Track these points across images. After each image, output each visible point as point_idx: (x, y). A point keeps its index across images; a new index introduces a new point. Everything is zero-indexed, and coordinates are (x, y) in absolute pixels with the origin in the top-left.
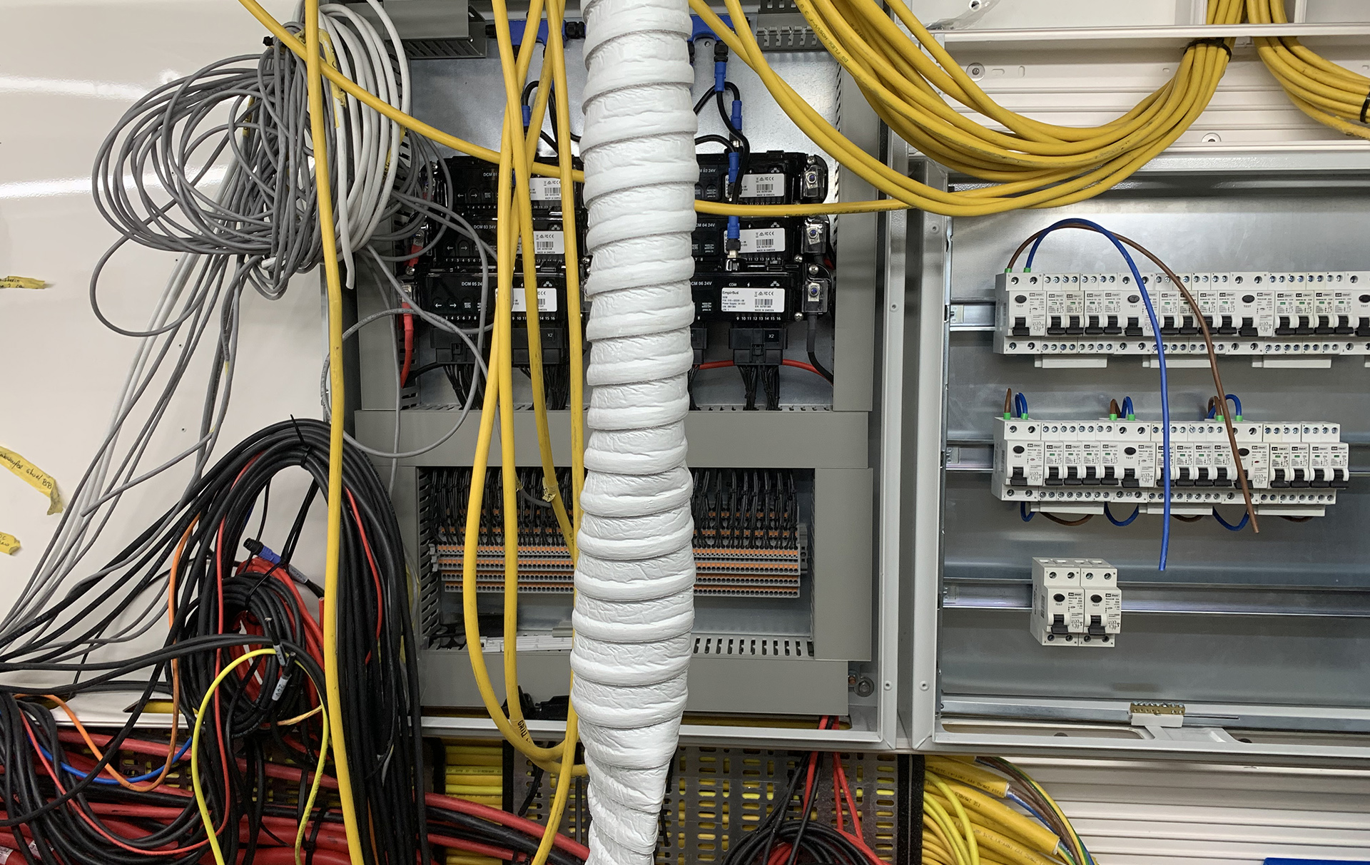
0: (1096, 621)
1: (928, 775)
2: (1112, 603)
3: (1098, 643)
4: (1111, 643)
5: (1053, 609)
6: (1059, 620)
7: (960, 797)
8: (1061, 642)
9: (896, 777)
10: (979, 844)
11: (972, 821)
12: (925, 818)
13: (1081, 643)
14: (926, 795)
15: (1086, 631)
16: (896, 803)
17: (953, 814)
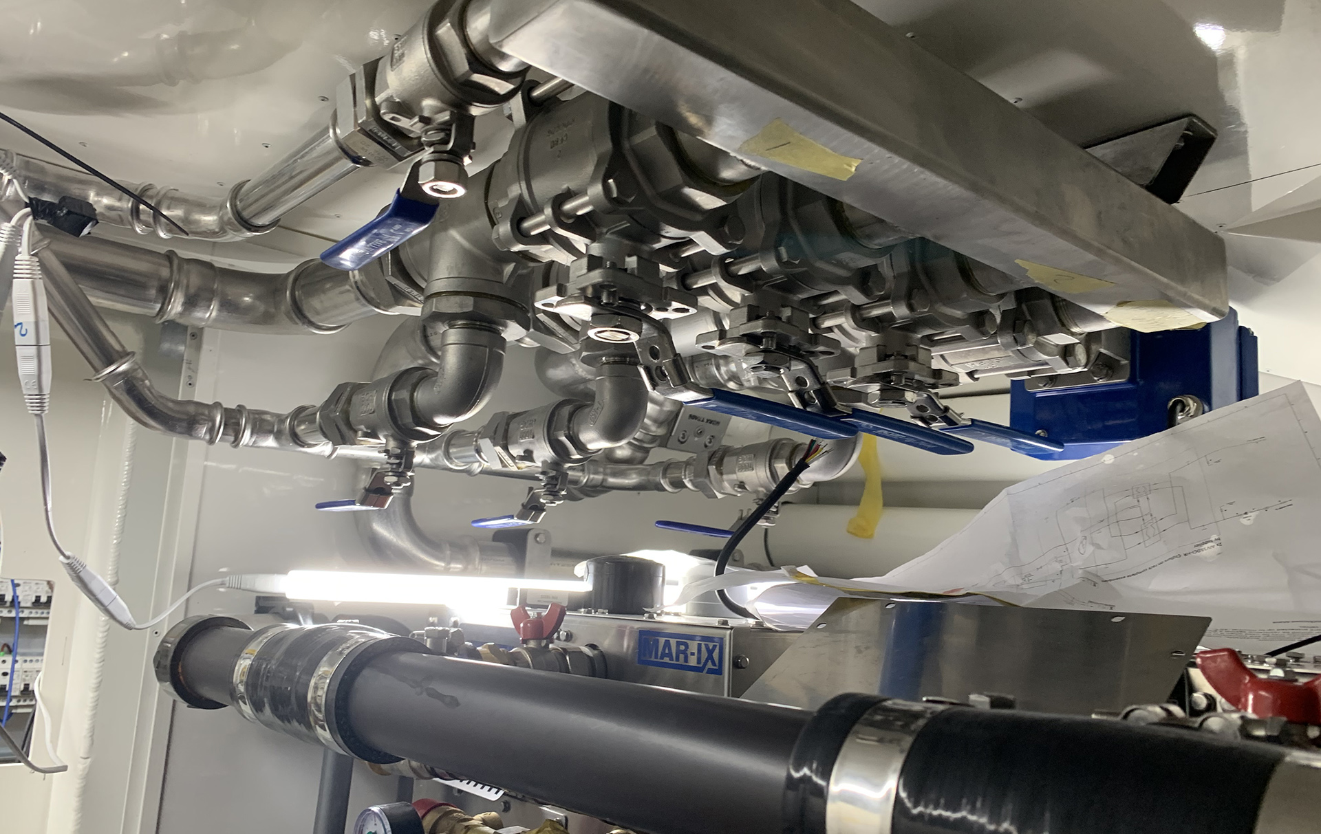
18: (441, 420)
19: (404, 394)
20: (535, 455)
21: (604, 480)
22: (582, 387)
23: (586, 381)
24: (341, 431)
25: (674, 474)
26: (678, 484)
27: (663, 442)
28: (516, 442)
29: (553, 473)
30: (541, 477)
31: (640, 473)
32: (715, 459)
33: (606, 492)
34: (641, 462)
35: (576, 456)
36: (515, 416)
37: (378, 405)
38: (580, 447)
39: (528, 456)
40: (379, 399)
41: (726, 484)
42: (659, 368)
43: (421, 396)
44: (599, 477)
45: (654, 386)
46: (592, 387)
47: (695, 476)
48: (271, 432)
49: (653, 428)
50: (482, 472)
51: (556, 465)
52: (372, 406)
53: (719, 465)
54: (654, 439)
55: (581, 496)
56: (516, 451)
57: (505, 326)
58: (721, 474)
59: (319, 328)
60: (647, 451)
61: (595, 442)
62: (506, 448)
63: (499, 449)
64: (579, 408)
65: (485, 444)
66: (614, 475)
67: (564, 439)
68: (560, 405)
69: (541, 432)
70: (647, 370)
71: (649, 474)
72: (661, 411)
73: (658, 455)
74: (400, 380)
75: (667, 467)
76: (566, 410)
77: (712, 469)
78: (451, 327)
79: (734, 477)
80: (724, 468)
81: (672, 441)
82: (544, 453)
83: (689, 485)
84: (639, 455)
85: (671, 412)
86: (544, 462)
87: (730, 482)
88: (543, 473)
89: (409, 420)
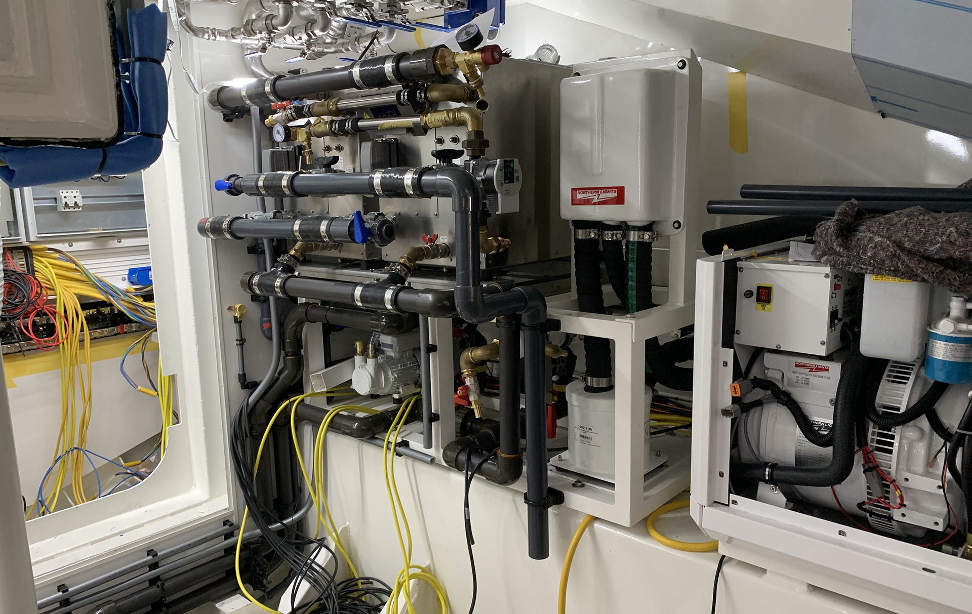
0: (76, 203)
1: (34, 256)
2: (79, 198)
3: (77, 209)
4: (81, 209)
5: (64, 200)
6: (66, 203)
7: (47, 261)
8: (67, 210)
9: (24, 257)
10: (56, 274)
11: (53, 268)
12: (35, 268)
13: (72, 209)
14: (34, 262)
15: (73, 205)
16: (25, 265)
17: (47, 267)
18: (279, 28)
19: (269, 22)
20: (302, 38)
21: (323, 50)
22: (312, 18)
23: (313, 15)
24: (250, 33)
25: (345, 46)
26: (347, 50)
27: (342, 36)
28: (296, 35)
29: (308, 43)
30: (305, 44)
31: (334, 47)
32: (357, 39)
33: (324, 55)
34: (335, 43)
35: (314, 37)
36: (295, 27)
37: (262, 25)
38: (315, 35)
39: (300, 38)
40: (262, 23)
41: (361, 48)
42: (331, 12)
43: (274, 22)
44: (321, 49)
45: (330, 16)
46: (316, 17)
47: (352, 46)
48: (224, 36)
49: (338, 31)
50: (284, 48)
51: (309, 40)
52: (261, 25)
53: (358, 41)
54: (339, 35)
55: (316, 58)
56: (297, 37)
57: (293, 3)
58: (359, 44)
59: (232, 2)
60: (336, 39)
61: (318, 33)
62: (294, 37)
63: (291, 37)
64: (313, 24)
65: (287, 36)
66: (326, 48)
67: (310, 33)
68: (307, 24)
69: (303, 31)
70: (328, 13)
71: (337, 47)
72: (340, 25)
73: (340, 41)
74: (267, 17)
75: (343, 44)
76: (310, 24)
77: (356, 43)
78: (280, 3)
79: (363, 45)
80: (360, 43)
81: (346, 36)
82: (305, 37)
83: (350, 49)
84: (334, 41)
85: (343, 25)
86: (305, 40)
87: (362, 46)
88: (305, 43)
89: (271, 28)
